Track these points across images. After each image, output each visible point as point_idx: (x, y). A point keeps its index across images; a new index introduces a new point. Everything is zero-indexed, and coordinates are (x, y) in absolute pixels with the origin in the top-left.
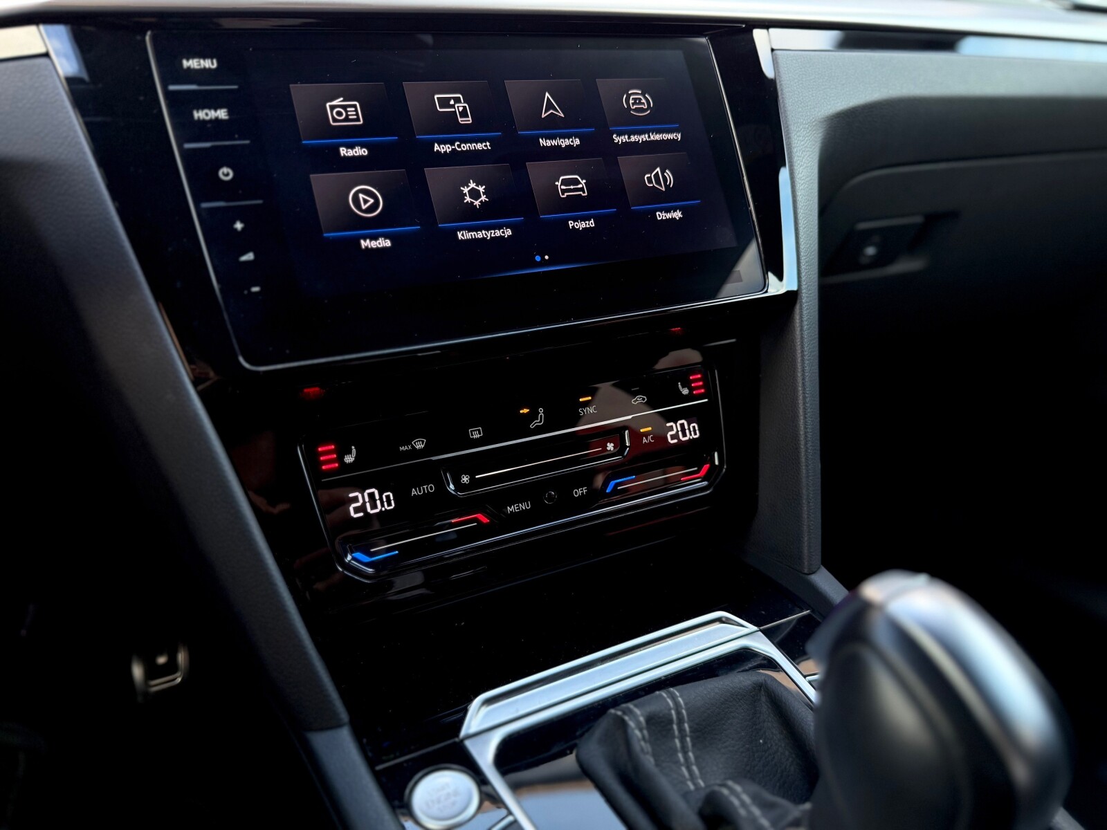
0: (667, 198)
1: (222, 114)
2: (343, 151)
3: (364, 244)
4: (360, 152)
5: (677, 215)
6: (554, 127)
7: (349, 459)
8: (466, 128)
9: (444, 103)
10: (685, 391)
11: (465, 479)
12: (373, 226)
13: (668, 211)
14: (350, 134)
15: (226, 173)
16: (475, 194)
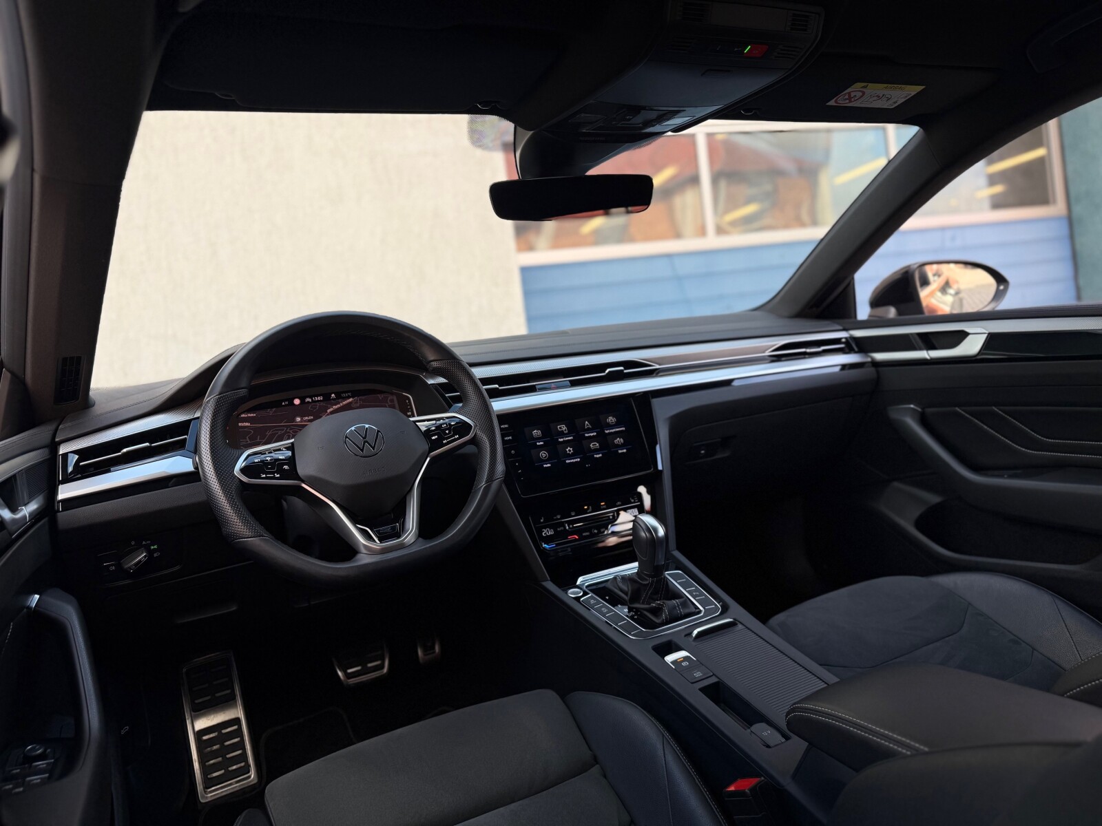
0: (621, 447)
1: (510, 438)
2: (538, 444)
3: (545, 466)
4: (541, 443)
5: (625, 451)
6: (589, 430)
7: (542, 521)
8: (566, 434)
9: (560, 428)
10: (633, 501)
11: (571, 526)
12: (546, 461)
13: (622, 450)
14: (539, 439)
15: (513, 452)
16: (570, 451)
